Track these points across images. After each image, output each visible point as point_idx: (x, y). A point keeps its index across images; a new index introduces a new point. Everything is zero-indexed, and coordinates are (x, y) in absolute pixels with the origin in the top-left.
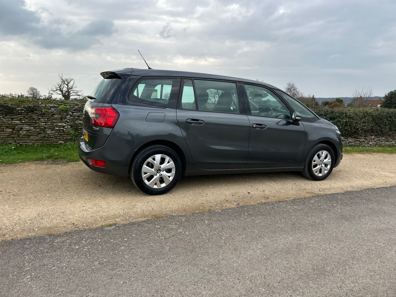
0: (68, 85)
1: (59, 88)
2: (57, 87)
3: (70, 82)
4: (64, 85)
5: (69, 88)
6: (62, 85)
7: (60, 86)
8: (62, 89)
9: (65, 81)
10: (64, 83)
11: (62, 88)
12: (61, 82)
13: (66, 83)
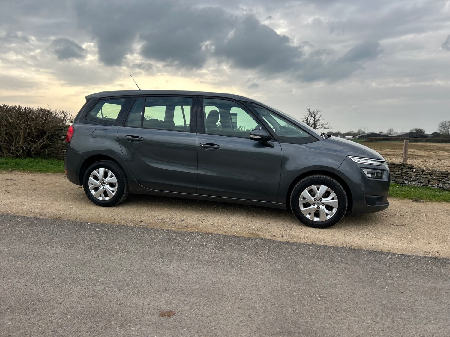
0: (315, 117)
1: (306, 121)
2: (304, 120)
3: (316, 114)
4: (311, 118)
5: (315, 120)
6: (309, 117)
7: (307, 118)
8: (308, 122)
9: (312, 113)
10: (311, 116)
11: (309, 120)
12: (308, 114)
13: (313, 115)
